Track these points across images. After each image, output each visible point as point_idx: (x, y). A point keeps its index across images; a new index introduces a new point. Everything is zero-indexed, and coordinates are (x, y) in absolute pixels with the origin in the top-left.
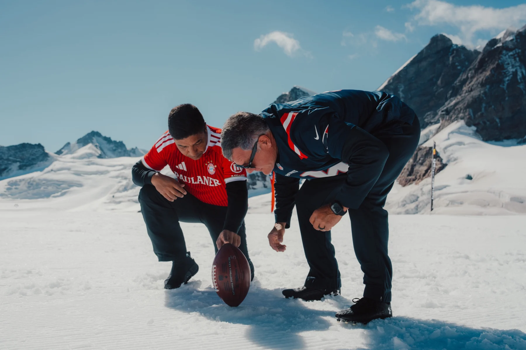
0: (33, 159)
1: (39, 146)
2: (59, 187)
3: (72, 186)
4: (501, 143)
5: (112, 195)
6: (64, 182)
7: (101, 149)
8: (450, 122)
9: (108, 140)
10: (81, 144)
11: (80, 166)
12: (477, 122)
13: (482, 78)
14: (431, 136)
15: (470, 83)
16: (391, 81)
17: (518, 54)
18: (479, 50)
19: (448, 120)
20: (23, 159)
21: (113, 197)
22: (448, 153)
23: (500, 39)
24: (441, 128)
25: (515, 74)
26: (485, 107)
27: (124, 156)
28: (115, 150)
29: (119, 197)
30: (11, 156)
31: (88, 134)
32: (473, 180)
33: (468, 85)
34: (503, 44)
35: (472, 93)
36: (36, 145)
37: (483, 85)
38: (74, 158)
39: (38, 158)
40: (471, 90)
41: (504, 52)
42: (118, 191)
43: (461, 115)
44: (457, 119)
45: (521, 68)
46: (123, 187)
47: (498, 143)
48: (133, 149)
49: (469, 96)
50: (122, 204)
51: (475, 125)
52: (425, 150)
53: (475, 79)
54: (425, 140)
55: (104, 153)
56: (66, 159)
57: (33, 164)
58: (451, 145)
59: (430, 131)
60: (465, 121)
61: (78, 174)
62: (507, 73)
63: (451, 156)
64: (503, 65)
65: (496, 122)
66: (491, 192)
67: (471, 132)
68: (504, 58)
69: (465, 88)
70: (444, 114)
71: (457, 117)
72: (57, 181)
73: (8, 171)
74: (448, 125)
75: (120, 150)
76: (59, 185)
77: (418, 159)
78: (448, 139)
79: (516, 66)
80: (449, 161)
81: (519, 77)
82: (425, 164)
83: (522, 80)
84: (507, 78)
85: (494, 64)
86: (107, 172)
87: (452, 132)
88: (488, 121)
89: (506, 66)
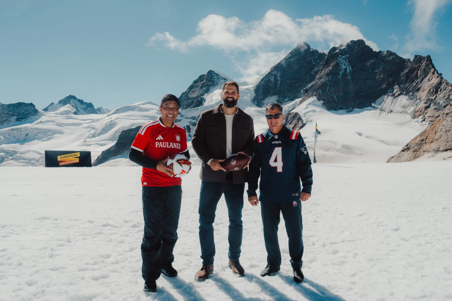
0: (27, 114)
1: (31, 104)
2: (46, 134)
3: (56, 133)
4: (337, 112)
5: (84, 140)
6: (49, 130)
7: (76, 108)
8: (308, 97)
9: (81, 102)
10: (62, 104)
11: (62, 119)
12: (323, 98)
13: (327, 70)
14: (296, 106)
15: (320, 74)
16: (273, 69)
17: (347, 57)
18: (325, 53)
19: (307, 96)
20: (19, 114)
21: (85, 141)
22: (306, 117)
23: (338, 47)
24: (303, 101)
25: (346, 69)
26: (329, 89)
27: (93, 113)
28: (86, 109)
29: (89, 142)
30: (10, 111)
31: (67, 97)
32: (321, 134)
33: (319, 75)
34: (339, 51)
35: (321, 80)
36: (29, 104)
37: (328, 75)
38: (56, 114)
39: (30, 113)
40: (321, 78)
41: (340, 56)
42: (89, 137)
43: (315, 93)
44: (312, 95)
45: (349, 67)
46: (92, 135)
47: (335, 112)
48: (99, 108)
49: (319, 81)
50: (91, 146)
51: (322, 100)
52: (293, 114)
53: (323, 71)
54: (293, 108)
55: (78, 111)
56: (50, 115)
57: (27, 118)
58: (308, 112)
59: (296, 102)
60: (317, 97)
61: (59, 125)
62: (341, 68)
63: (308, 119)
64: (339, 64)
65: (335, 98)
66: (331, 142)
67: (320, 104)
68: (340, 59)
69: (317, 77)
70: (304, 92)
71: (312, 94)
72: (45, 129)
73: (8, 122)
74: (307, 99)
75: (89, 109)
76: (47, 133)
77: (288, 120)
78: (307, 108)
79: (346, 65)
80: (307, 122)
81: (348, 72)
82: (292, 123)
83: (350, 74)
84: (342, 72)
85: (334, 62)
86: (81, 124)
87: (309, 104)
88: (330, 98)
89: (341, 65)
